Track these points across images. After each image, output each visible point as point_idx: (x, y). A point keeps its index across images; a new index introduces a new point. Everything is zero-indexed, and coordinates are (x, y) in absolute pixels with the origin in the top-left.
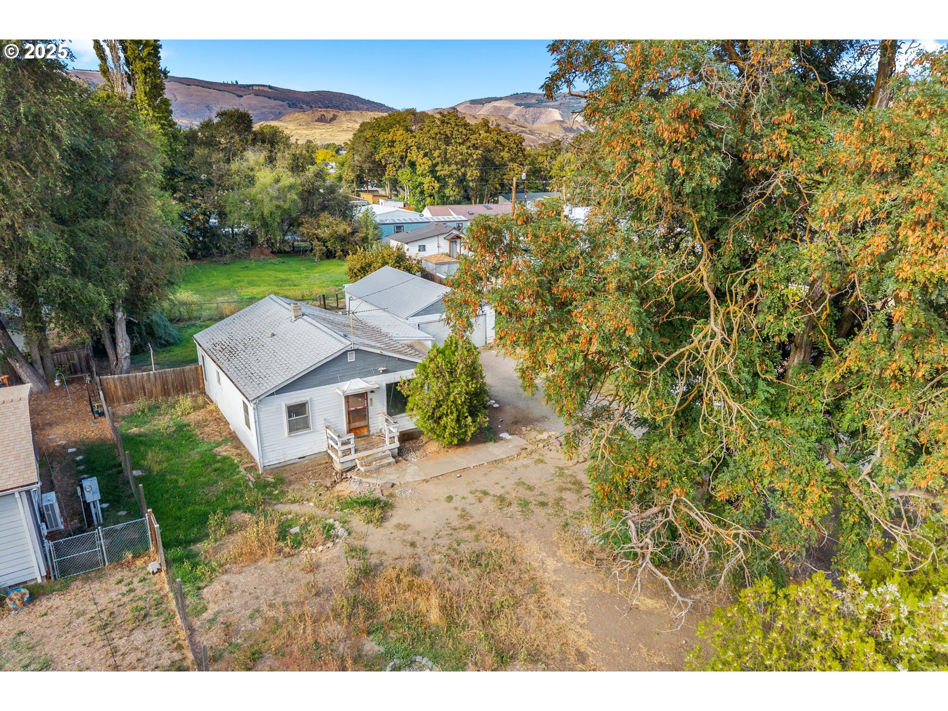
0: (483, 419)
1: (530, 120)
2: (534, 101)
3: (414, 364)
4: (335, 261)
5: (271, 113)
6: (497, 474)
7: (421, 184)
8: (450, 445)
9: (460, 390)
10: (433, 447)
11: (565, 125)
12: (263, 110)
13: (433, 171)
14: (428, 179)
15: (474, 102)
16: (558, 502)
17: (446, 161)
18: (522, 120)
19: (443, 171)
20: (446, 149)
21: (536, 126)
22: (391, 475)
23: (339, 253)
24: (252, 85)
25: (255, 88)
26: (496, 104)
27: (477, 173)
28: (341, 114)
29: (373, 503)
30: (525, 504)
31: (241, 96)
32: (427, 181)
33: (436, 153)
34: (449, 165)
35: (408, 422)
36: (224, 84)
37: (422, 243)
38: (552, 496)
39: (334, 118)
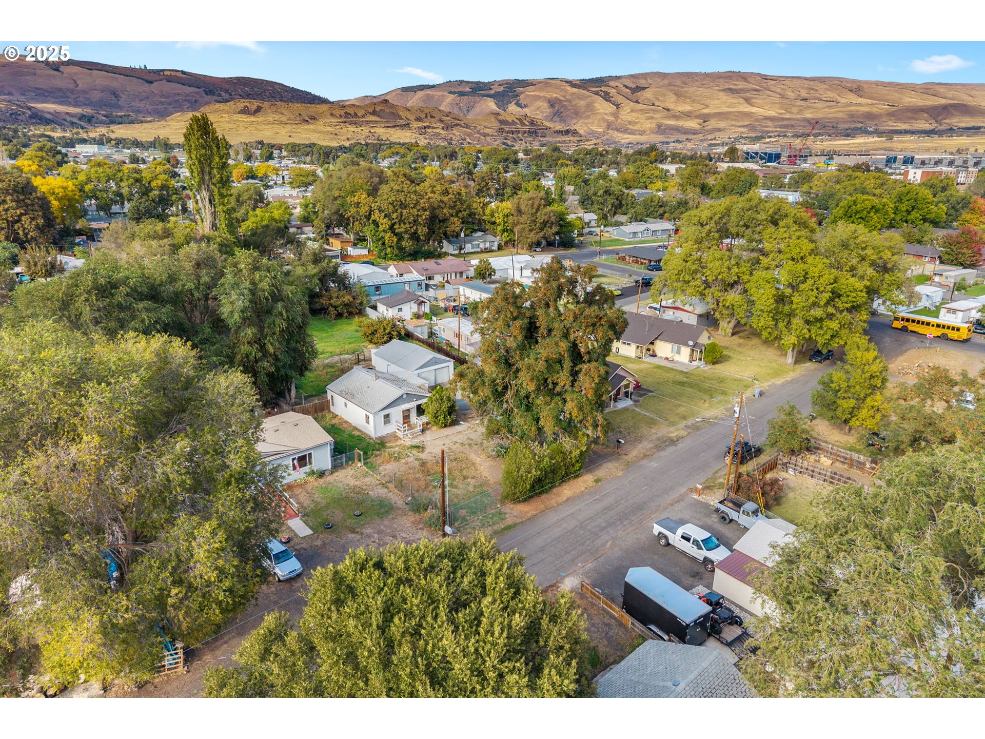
0: (453, 417)
1: (465, 109)
2: (468, 89)
3: (426, 397)
4: (344, 320)
5: (186, 100)
6: (460, 436)
7: (383, 238)
8: (441, 427)
9: (445, 407)
10: (435, 428)
11: (500, 118)
12: (177, 98)
13: (392, 228)
14: (388, 235)
15: (406, 90)
16: (482, 444)
17: (401, 221)
18: (456, 111)
19: (399, 229)
20: (401, 213)
21: (470, 116)
22: (422, 438)
23: (346, 314)
24: (163, 70)
25: (166, 73)
26: (429, 92)
27: (426, 229)
28: (266, 105)
29: (418, 447)
30: (470, 445)
31: (151, 82)
32: (387, 236)
33: (394, 216)
34: (405, 224)
35: (424, 419)
36: (131, 69)
37: (400, 307)
38: (479, 441)
39: (258, 110)
